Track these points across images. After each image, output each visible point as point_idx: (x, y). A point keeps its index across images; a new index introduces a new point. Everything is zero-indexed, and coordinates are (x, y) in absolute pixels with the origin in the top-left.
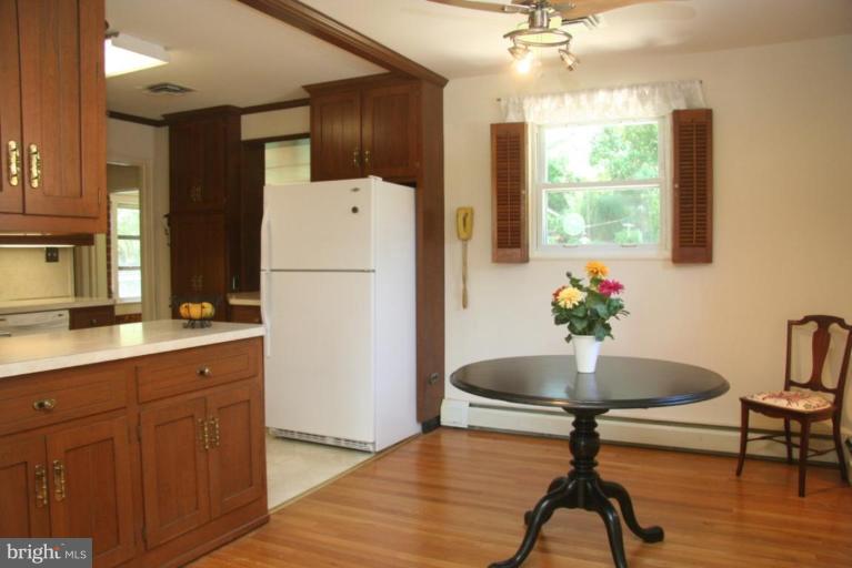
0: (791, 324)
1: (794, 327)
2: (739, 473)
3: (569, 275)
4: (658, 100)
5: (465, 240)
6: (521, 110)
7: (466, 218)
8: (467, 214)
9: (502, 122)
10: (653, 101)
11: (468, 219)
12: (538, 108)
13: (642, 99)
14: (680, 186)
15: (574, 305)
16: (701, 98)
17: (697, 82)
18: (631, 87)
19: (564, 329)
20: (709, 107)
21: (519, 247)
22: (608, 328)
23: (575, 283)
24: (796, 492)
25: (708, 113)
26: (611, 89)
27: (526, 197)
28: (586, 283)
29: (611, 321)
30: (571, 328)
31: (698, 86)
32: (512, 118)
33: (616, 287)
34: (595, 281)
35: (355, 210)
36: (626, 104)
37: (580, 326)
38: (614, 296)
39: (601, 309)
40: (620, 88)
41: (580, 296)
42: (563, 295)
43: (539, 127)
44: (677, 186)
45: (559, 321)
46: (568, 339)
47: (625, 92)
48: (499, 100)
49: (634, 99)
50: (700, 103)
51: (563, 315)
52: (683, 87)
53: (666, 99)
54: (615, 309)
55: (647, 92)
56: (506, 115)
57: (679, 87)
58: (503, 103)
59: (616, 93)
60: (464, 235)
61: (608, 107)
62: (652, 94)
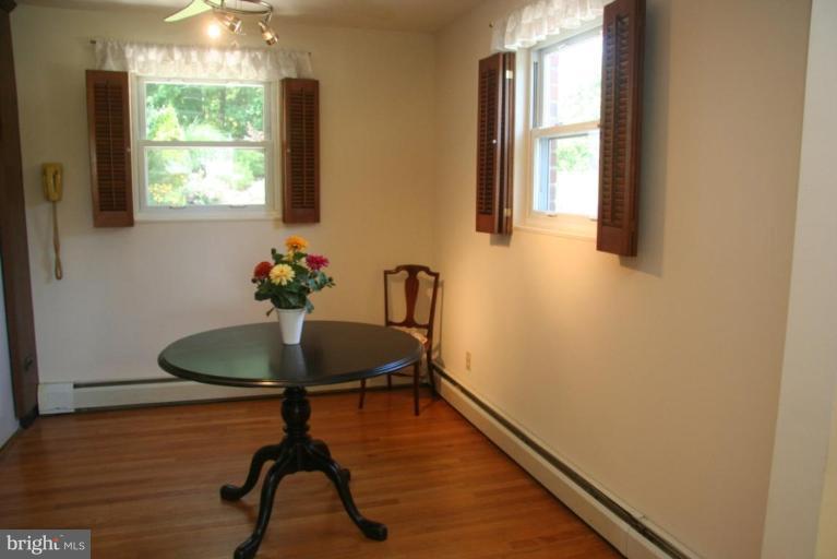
0: (387, 273)
1: (389, 276)
2: (361, 406)
3: (273, 251)
4: (269, 65)
5: (54, 203)
6: (121, 56)
8: (56, 173)
9: (97, 68)
10: (266, 66)
11: (59, 176)
12: (141, 58)
13: (255, 63)
14: (292, 151)
15: (288, 281)
16: (310, 70)
17: (307, 54)
18: (243, 49)
19: (266, 304)
20: (316, 79)
21: (125, 210)
23: (279, 259)
24: (413, 412)
25: (315, 85)
27: (129, 154)
28: (290, 258)
30: (276, 303)
31: (306, 57)
32: (112, 66)
33: (322, 261)
34: (298, 255)
36: (239, 66)
38: (324, 270)
40: (232, 49)
44: (289, 151)
45: (259, 296)
47: (237, 53)
48: (93, 43)
49: (246, 62)
50: (309, 72)
52: (293, 56)
53: (277, 65)
54: (324, 283)
55: (260, 57)
56: (104, 60)
57: (290, 56)
58: (99, 46)
59: (228, 54)
60: (54, 196)
61: (219, 67)
62: (264, 58)
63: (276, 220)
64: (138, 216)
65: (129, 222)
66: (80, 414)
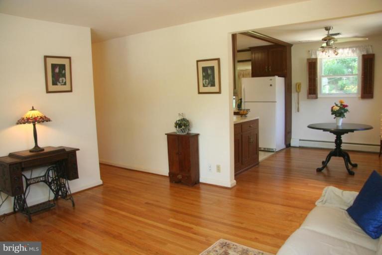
2: (379, 157)
3: (335, 103)
4: (358, 51)
5: (298, 92)
6: (316, 54)
7: (299, 86)
9: (310, 58)
10: (356, 52)
12: (320, 55)
13: (353, 51)
14: (364, 77)
15: (337, 110)
18: (350, 48)
19: (334, 116)
20: (374, 53)
21: (315, 94)
22: (344, 115)
23: (337, 105)
25: (373, 55)
26: (343, 48)
27: (317, 80)
28: (339, 105)
29: (345, 114)
30: (336, 115)
31: (370, 47)
32: (313, 57)
33: (347, 106)
34: (341, 105)
35: (271, 85)
36: (348, 53)
37: (338, 115)
38: (346, 108)
39: (343, 111)
40: (346, 48)
41: (338, 108)
42: (334, 108)
43: (321, 59)
45: (332, 114)
46: (335, 118)
47: (348, 49)
48: (309, 51)
49: (350, 51)
50: (371, 52)
51: (333, 112)
52: (366, 47)
53: (360, 51)
54: (346, 111)
56: (311, 55)
57: (364, 48)
58: (310, 52)
59: (345, 50)
60: (298, 90)
61: (342, 54)
62: (356, 50)
63: (359, 98)
64: (319, 96)
65: (317, 98)
66: (300, 147)
